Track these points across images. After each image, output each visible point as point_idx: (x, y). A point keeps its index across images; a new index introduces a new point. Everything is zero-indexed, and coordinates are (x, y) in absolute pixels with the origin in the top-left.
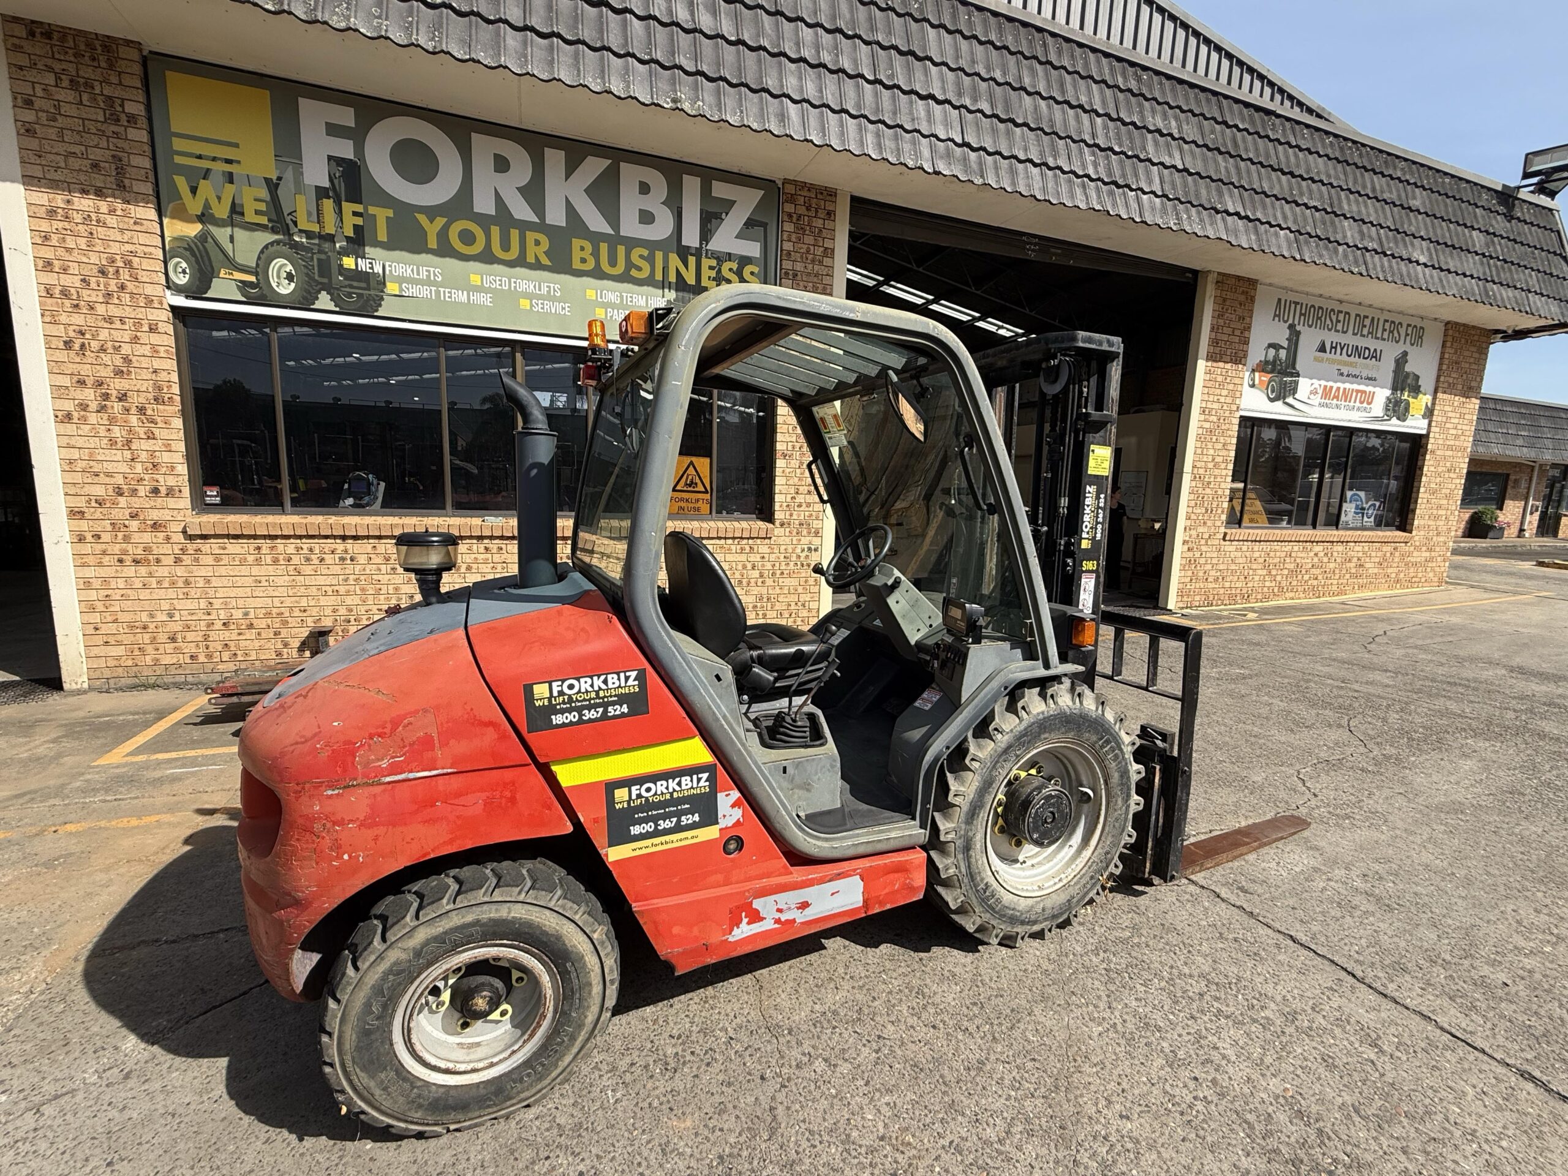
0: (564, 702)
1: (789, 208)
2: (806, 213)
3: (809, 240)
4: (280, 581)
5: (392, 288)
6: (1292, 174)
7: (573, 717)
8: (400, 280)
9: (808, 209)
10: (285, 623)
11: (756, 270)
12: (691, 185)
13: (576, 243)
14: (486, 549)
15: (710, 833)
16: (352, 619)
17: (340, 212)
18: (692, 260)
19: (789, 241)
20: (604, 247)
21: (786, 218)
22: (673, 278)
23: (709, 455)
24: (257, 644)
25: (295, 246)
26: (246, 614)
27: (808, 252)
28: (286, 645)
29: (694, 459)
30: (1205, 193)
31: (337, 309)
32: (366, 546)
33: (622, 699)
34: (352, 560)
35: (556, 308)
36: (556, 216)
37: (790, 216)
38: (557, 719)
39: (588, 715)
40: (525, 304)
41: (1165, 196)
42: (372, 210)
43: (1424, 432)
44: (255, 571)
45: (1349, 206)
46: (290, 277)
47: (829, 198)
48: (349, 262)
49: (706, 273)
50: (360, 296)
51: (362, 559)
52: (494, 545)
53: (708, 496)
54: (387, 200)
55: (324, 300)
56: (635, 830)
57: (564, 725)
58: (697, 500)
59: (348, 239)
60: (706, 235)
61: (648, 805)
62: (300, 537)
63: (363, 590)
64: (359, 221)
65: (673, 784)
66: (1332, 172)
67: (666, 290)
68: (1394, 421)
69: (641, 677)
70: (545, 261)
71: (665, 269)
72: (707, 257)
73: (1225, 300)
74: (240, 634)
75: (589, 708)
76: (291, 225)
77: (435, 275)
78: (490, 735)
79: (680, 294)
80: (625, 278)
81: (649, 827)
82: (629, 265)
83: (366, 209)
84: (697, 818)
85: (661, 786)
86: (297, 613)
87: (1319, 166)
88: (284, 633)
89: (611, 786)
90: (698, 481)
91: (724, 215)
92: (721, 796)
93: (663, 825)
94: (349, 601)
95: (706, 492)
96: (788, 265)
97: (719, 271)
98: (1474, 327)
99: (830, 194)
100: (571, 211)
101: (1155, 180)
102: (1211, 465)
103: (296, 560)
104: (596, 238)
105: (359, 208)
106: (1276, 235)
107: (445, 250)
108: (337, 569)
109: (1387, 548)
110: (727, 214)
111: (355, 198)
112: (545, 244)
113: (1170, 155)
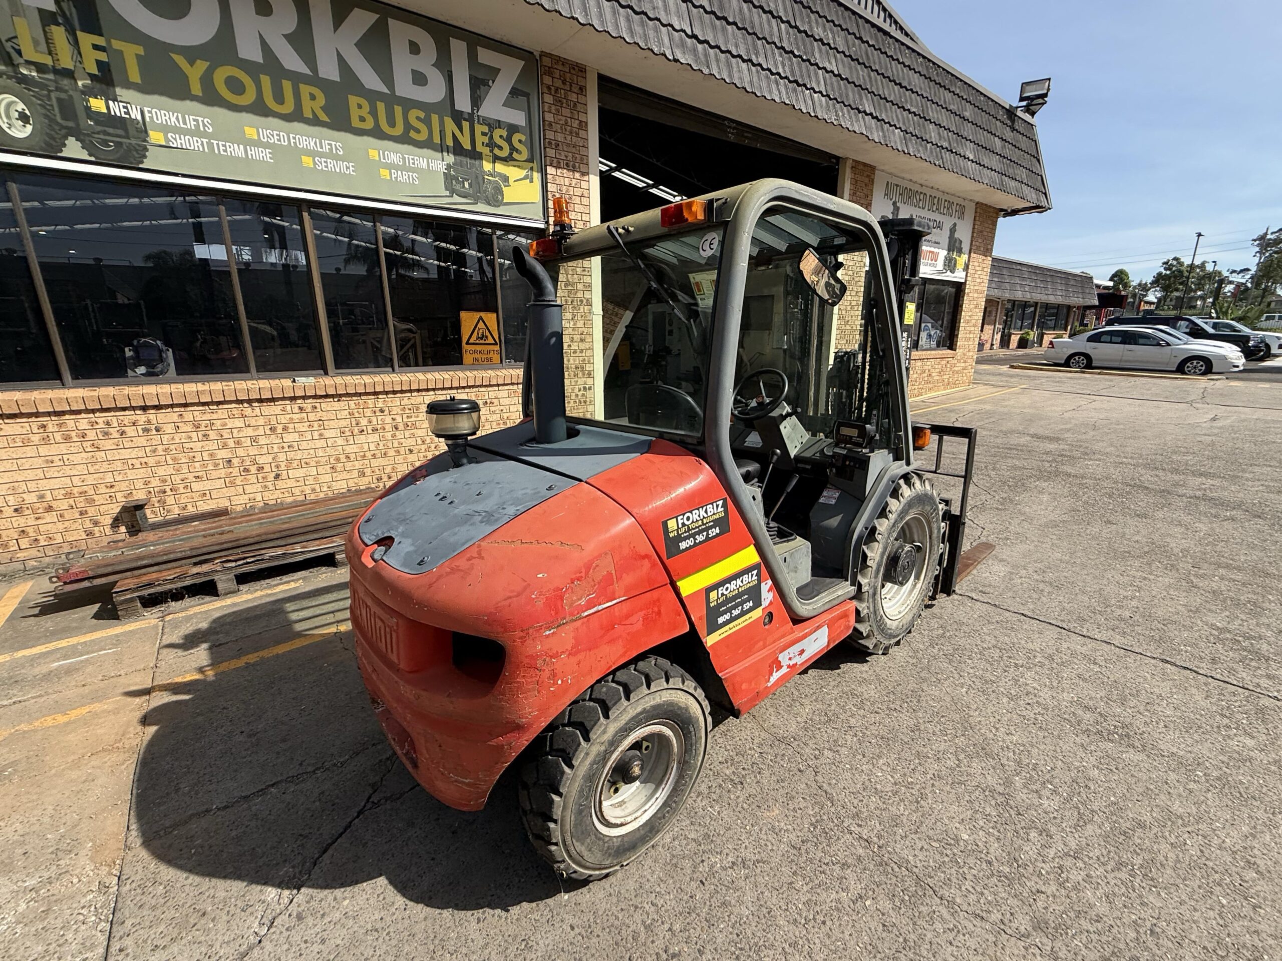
0: (685, 532)
1: (547, 80)
2: (562, 86)
3: (566, 112)
4: (76, 459)
5: (155, 137)
6: (900, 84)
7: (690, 542)
8: (165, 129)
9: (564, 83)
10: (91, 501)
11: (523, 138)
12: (458, 48)
13: (353, 100)
14: (301, 408)
15: (758, 613)
16: (168, 489)
17: (76, 43)
18: (466, 125)
19: (550, 112)
20: (381, 107)
21: (546, 90)
22: (450, 142)
23: (496, 310)
24: (61, 526)
25: (23, 80)
26: (42, 497)
27: (566, 124)
28: (96, 523)
29: (483, 314)
30: (852, 96)
31: (93, 159)
32: (172, 416)
33: (717, 523)
34: (157, 430)
35: (340, 167)
36: (329, 70)
37: (549, 88)
38: (683, 545)
39: (700, 538)
40: (307, 161)
41: (828, 96)
42: (116, 44)
43: (963, 281)
44: (43, 450)
45: (933, 113)
46: (23, 118)
47: (580, 74)
48: (98, 104)
49: (480, 139)
50: (118, 145)
51: (169, 429)
52: (308, 404)
53: (497, 348)
54: (136, 36)
55: (73, 148)
56: (721, 620)
57: (687, 549)
58: (489, 352)
59: (92, 77)
60: (476, 102)
61: (728, 600)
62: (93, 411)
63: (174, 459)
64: (103, 57)
65: (739, 581)
66: (922, 86)
67: (445, 154)
68: (949, 273)
69: (725, 506)
70: (323, 117)
71: (442, 133)
72: (478, 122)
73: (856, 181)
74: (37, 519)
75: (698, 533)
76: (14, 55)
77: (204, 125)
78: (646, 563)
79: (458, 158)
80: (404, 139)
81: (727, 616)
82: (408, 127)
83: (108, 42)
84: (751, 604)
85: (732, 586)
86: (103, 489)
87: (916, 81)
88: (91, 511)
89: (709, 590)
90: (488, 334)
91: (491, 82)
92: (763, 584)
93: (736, 612)
94: (161, 471)
95: (496, 344)
96: (550, 135)
97: (491, 138)
98: (990, 206)
99: (580, 69)
100: (343, 64)
101: (819, 81)
102: (849, 308)
103: (91, 435)
104: (372, 96)
105: (101, 41)
106: (893, 132)
107: (211, 98)
108: (142, 441)
109: (944, 362)
110: (493, 82)
111: (93, 27)
112: (321, 100)
113: (830, 62)
